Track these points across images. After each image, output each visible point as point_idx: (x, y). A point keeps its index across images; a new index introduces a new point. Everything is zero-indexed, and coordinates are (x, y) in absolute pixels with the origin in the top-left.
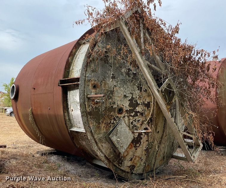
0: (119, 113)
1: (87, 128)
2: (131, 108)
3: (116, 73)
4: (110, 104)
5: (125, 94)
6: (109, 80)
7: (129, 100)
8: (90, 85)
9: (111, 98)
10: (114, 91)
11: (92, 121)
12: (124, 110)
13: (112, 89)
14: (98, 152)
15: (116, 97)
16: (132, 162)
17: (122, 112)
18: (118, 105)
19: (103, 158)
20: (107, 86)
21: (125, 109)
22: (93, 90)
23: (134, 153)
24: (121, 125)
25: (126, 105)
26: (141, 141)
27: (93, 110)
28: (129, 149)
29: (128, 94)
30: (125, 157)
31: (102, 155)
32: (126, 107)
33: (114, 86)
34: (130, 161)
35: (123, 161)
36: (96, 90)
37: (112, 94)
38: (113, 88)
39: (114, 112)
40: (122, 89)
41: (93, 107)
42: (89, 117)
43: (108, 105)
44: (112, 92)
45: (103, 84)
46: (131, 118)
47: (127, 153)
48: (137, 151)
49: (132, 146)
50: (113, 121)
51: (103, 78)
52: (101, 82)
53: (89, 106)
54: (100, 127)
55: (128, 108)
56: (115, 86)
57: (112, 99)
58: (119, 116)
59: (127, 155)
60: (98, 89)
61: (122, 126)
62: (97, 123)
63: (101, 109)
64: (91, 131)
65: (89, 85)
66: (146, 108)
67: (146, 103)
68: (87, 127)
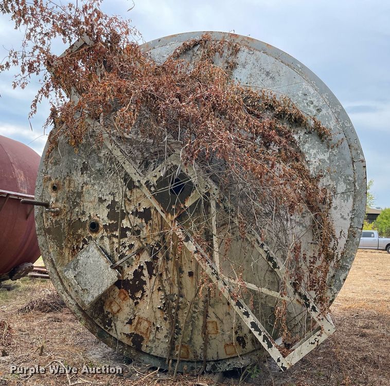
0: (92, 232)
1: (46, 255)
2: (113, 221)
3: (89, 161)
4: (77, 215)
5: (100, 196)
6: (77, 174)
7: (108, 207)
8: (50, 187)
9: (78, 204)
10: (82, 192)
11: (52, 243)
12: (101, 226)
13: (80, 188)
14: (63, 295)
15: (87, 203)
16: (133, 327)
17: (98, 229)
18: (90, 217)
19: (73, 307)
20: (72, 185)
21: (101, 224)
22: (53, 194)
23: (134, 311)
24: (88, 251)
25: (103, 216)
26: (145, 287)
27: (53, 226)
28: (121, 301)
29: (107, 195)
30: (116, 314)
31: (71, 301)
32: (103, 219)
33: (84, 183)
34: (127, 323)
35: (112, 321)
36: (57, 192)
37: (80, 198)
38: (82, 187)
39: (84, 229)
40: (96, 187)
41: (52, 221)
42: (48, 237)
43: (74, 217)
44: (80, 195)
45: (67, 183)
46: (115, 240)
47: (118, 308)
48: (138, 306)
49: (125, 294)
50: (83, 245)
51: (68, 173)
52: (65, 178)
53: (48, 219)
54: (63, 254)
55: (108, 222)
56: (86, 184)
57: (80, 206)
58: (93, 235)
59: (118, 311)
60: (59, 192)
61: (90, 254)
62: (58, 246)
63: (63, 224)
64: (52, 261)
65: (47, 187)
66: (144, 221)
67: (142, 210)
68: (45, 252)
